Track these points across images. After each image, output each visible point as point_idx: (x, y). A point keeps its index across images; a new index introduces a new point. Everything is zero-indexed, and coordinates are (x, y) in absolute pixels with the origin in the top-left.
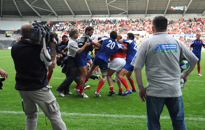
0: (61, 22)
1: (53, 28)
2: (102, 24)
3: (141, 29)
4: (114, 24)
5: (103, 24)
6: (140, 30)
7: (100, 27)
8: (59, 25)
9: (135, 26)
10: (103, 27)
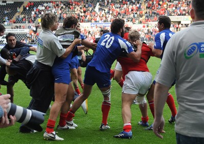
0: (47, 2)
1: (33, 13)
2: (116, 5)
3: (184, 12)
4: (138, 5)
5: (119, 6)
6: (181, 14)
7: (113, 11)
8: (44, 8)
9: (174, 8)
10: (118, 10)
